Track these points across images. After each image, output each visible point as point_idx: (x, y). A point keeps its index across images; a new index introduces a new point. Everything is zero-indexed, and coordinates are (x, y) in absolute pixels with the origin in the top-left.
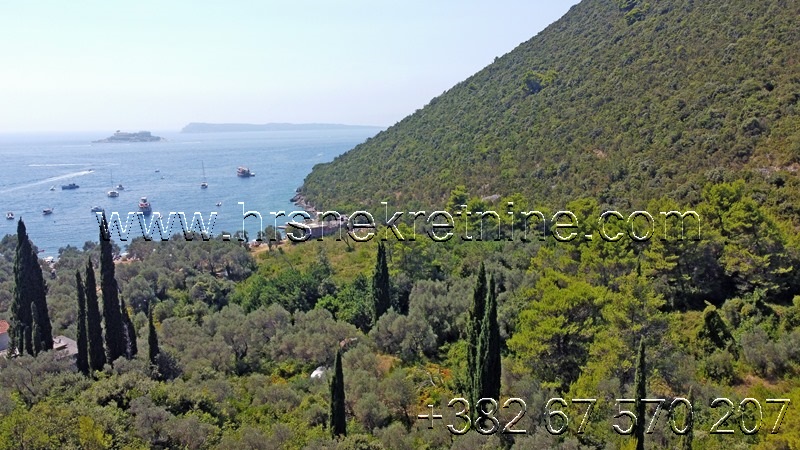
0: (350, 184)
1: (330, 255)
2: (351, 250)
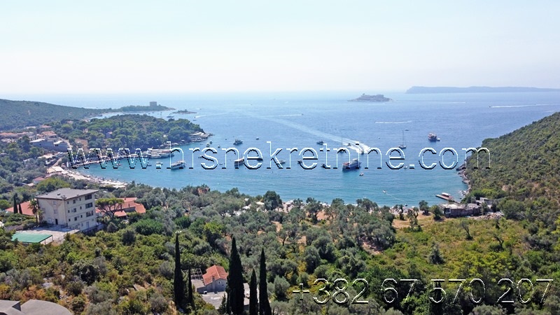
0: (500, 167)
1: (453, 238)
2: (469, 238)
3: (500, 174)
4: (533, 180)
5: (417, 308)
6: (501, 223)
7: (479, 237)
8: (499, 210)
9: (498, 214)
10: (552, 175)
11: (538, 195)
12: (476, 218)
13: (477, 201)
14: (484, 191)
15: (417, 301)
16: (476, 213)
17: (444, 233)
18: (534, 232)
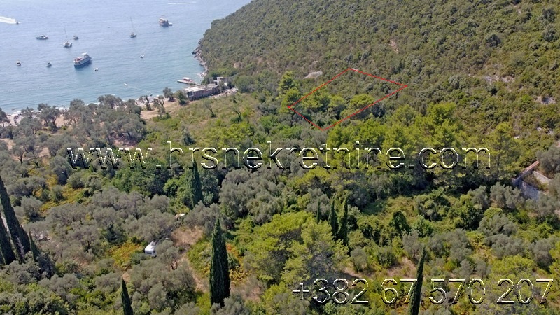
0: (230, 46)
1: (199, 119)
2: (213, 116)
3: (230, 53)
4: (257, 55)
5: (179, 189)
6: (237, 97)
7: (221, 114)
8: (234, 87)
9: (234, 90)
10: (271, 49)
11: (263, 68)
12: (216, 97)
13: (215, 81)
14: (220, 70)
15: (178, 182)
16: (216, 92)
17: (191, 115)
18: (263, 101)
